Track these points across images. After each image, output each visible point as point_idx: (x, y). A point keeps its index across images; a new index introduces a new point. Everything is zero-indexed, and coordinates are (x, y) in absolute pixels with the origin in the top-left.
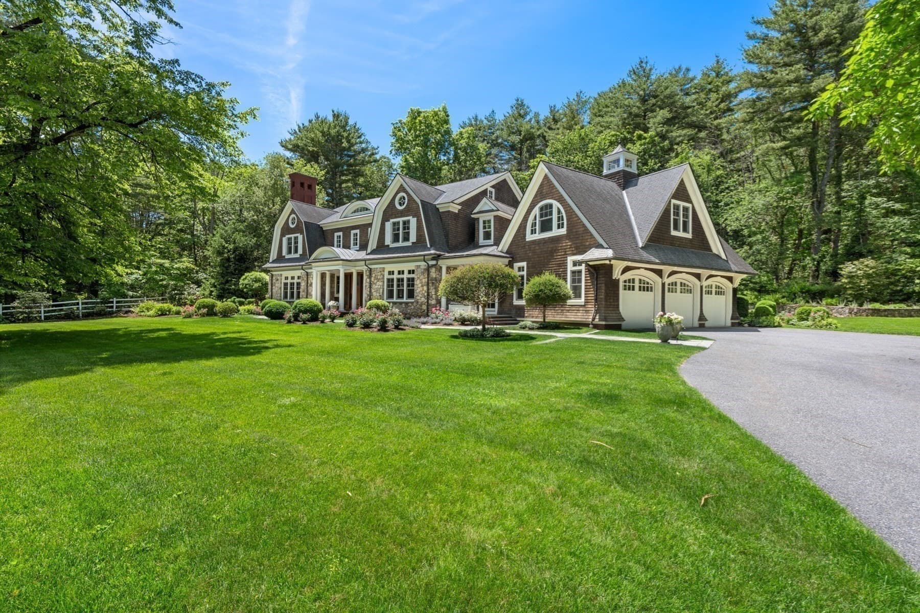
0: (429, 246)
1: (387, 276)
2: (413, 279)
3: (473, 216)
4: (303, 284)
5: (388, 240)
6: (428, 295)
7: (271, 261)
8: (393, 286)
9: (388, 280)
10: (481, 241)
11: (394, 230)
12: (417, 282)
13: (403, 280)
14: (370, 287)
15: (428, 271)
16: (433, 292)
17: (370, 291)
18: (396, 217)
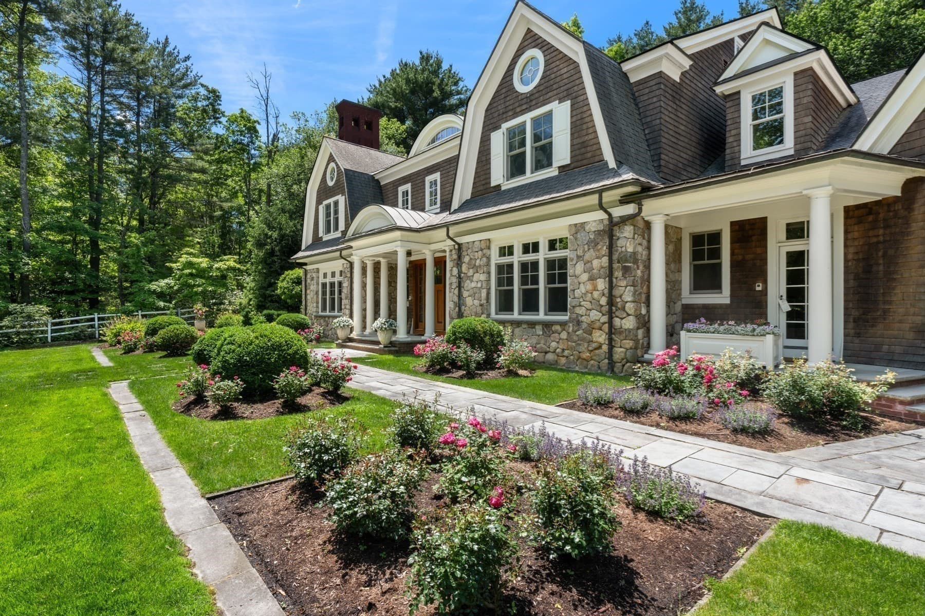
0: (612, 164)
1: (496, 259)
2: (563, 263)
3: (719, 90)
4: (346, 284)
5: (498, 175)
6: (611, 302)
7: (303, 247)
8: (510, 281)
9: (500, 268)
10: (748, 152)
11: (511, 147)
12: (576, 270)
13: (535, 265)
14: (460, 287)
15: (611, 236)
16: (626, 294)
17: (460, 295)
18: (516, 115)
